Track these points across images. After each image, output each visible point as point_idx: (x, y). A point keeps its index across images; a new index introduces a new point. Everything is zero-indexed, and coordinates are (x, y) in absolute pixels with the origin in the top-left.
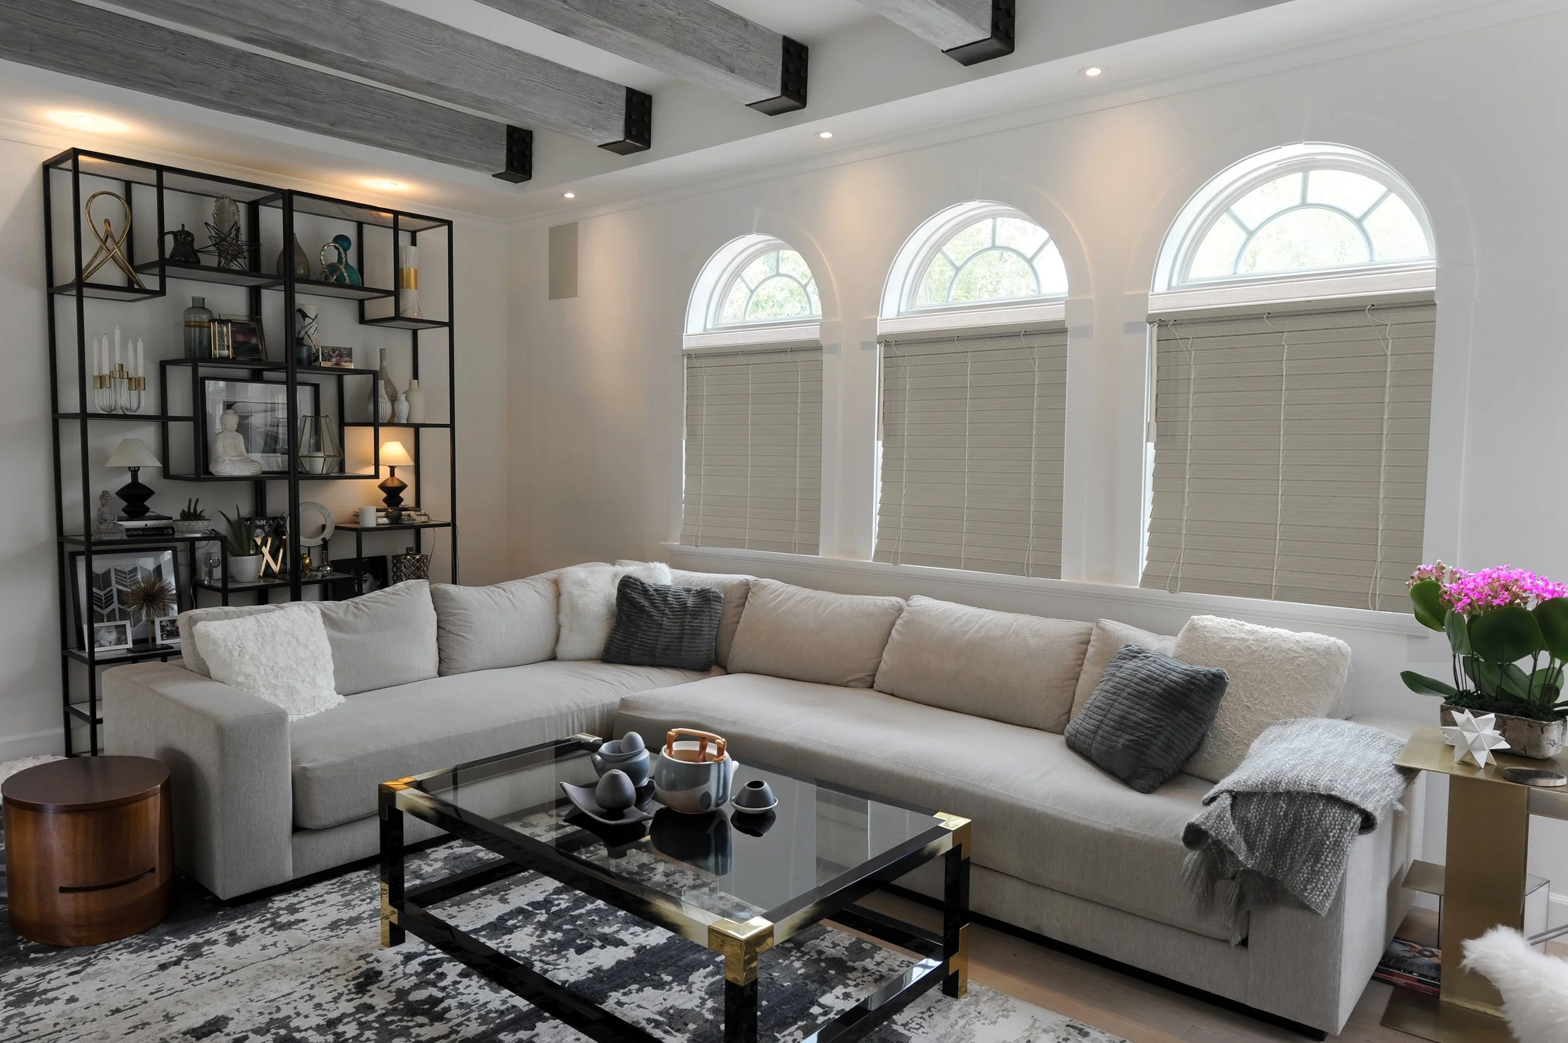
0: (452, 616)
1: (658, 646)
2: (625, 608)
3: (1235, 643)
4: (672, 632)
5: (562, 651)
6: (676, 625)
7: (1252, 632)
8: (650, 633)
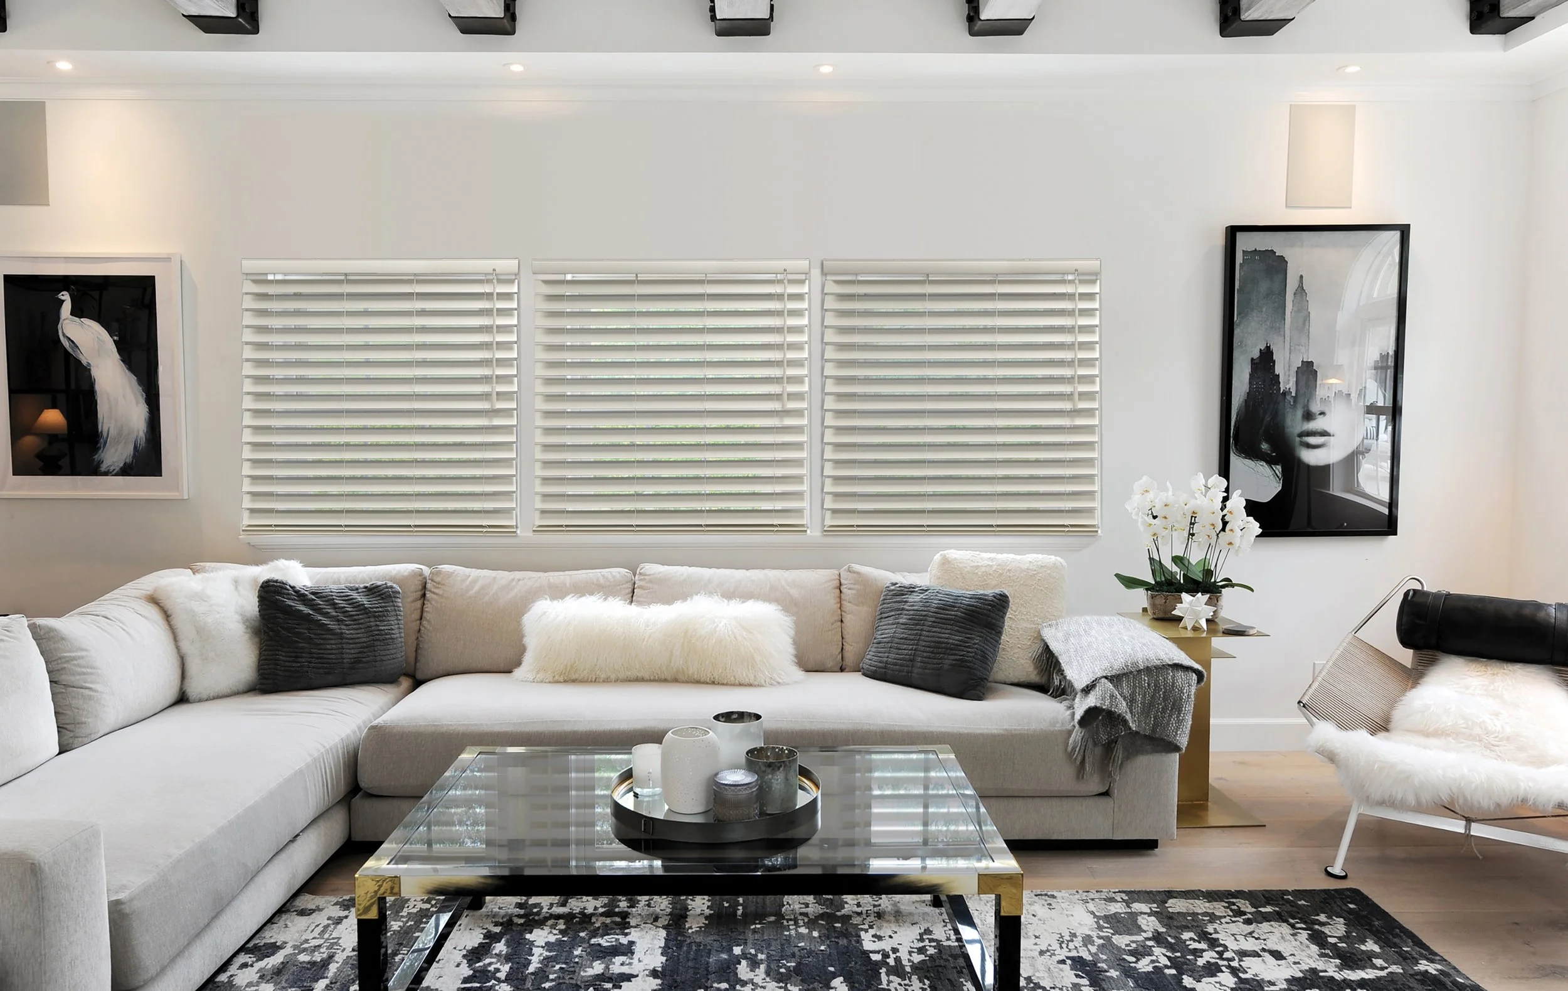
0: (67, 662)
1: (345, 661)
2: (281, 621)
3: (984, 569)
4: (357, 641)
5: (194, 688)
6: (359, 631)
7: (992, 559)
8: (328, 646)
